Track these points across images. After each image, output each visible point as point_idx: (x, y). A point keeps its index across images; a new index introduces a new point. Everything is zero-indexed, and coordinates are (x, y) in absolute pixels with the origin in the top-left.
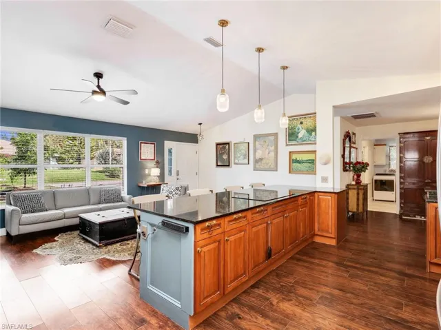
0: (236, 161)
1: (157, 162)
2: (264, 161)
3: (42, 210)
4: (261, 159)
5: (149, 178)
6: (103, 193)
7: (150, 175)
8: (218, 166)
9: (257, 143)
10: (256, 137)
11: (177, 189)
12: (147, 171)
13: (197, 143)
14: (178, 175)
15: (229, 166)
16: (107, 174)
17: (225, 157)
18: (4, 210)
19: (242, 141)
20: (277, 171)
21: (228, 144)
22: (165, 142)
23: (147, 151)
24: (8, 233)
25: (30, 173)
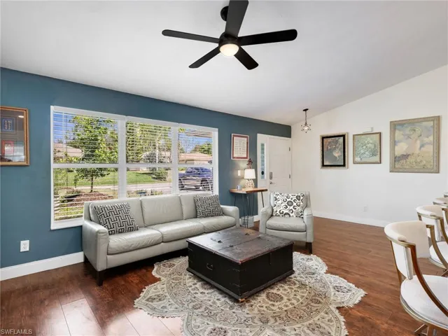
0: (358, 159)
1: (250, 161)
2: (410, 160)
3: (132, 229)
4: (405, 156)
5: (242, 182)
6: (199, 203)
7: (243, 178)
8: (323, 165)
9: (397, 133)
10: (395, 126)
11: (298, 198)
12: (239, 173)
13: (290, 137)
14: (271, 178)
15: (344, 165)
16: (154, 176)
17: (337, 154)
18: (81, 226)
19: (369, 130)
20: (438, 172)
21: (344, 136)
22: (258, 135)
23: (240, 146)
24: (86, 258)
25: (97, 175)
